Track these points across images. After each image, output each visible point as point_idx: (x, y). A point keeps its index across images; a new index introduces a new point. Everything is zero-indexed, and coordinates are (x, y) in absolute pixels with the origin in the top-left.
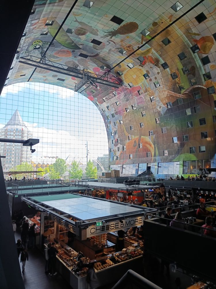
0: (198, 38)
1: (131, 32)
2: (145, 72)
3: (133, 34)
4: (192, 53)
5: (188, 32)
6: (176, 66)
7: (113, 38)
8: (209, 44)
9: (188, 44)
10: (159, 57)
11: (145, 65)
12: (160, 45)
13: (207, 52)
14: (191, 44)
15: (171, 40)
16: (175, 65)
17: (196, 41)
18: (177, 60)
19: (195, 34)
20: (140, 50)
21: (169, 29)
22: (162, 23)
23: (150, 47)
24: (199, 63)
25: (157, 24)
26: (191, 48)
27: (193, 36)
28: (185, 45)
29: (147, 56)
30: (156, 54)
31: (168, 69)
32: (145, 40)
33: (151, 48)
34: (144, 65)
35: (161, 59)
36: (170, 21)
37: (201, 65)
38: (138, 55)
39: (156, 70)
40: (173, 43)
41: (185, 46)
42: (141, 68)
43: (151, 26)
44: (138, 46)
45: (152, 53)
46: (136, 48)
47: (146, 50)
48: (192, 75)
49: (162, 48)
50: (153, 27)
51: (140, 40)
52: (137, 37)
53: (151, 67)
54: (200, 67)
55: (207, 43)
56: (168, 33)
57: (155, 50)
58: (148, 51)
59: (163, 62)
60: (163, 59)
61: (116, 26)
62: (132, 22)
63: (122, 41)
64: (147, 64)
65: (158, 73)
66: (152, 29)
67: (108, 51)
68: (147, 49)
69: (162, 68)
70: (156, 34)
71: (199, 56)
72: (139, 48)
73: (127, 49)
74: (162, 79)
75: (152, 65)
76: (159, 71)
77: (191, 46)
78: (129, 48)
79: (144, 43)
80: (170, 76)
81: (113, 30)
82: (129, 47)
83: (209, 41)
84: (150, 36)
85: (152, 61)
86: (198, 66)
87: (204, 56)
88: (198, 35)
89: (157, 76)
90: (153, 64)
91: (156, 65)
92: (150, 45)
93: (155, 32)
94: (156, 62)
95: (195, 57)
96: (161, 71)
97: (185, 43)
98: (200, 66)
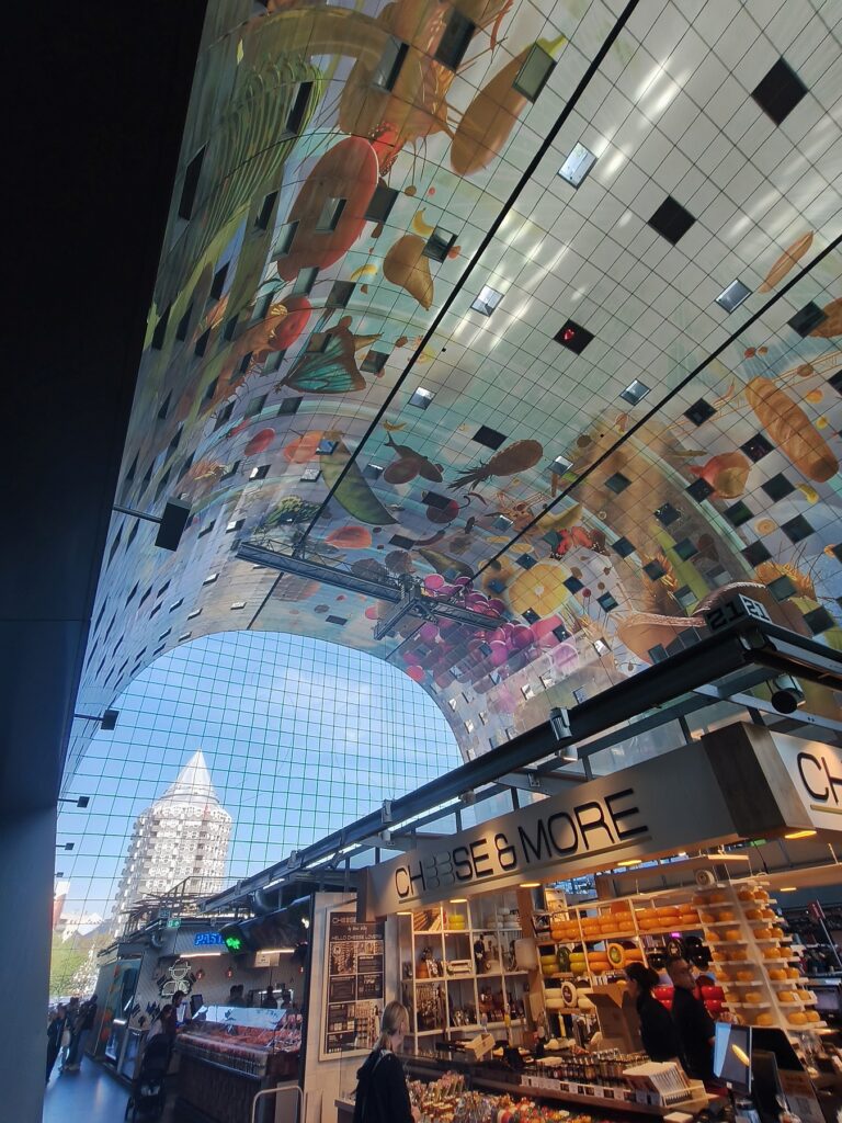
0: (701, 462)
1: (525, 468)
2: (570, 575)
3: (530, 473)
4: (695, 503)
5: (672, 451)
6: (656, 542)
7: (480, 486)
8: (736, 471)
9: (677, 480)
10: (603, 526)
11: (568, 554)
12: (602, 495)
13: (736, 492)
14: (687, 479)
15: (631, 477)
16: (651, 542)
17: (697, 470)
18: (655, 527)
19: (692, 453)
20: (549, 513)
21: (621, 449)
22: (602, 436)
23: (577, 503)
24: (720, 524)
25: (590, 441)
26: (689, 490)
27: (687, 458)
28: (670, 485)
29: (569, 528)
30: (594, 518)
31: (633, 555)
32: (561, 486)
33: (579, 505)
34: (563, 554)
35: (609, 532)
36: (622, 429)
37: (729, 528)
38: (546, 527)
39: (599, 563)
40: (636, 484)
41: (669, 487)
42: (555, 563)
43: (575, 447)
44: (543, 502)
45: (583, 518)
46: (537, 508)
47: (565, 512)
48: (707, 559)
49: (610, 500)
50: (579, 450)
51: (549, 486)
52: (540, 481)
53: (584, 558)
54: (727, 535)
55: (730, 469)
56: (620, 461)
57: (590, 508)
58: (572, 514)
59: (617, 538)
60: (615, 532)
61: (485, 454)
62: (528, 441)
63: (502, 492)
64: (572, 549)
65: (607, 571)
66: (576, 454)
67: (465, 523)
68: (569, 509)
69: (615, 555)
70: (589, 466)
71: (715, 507)
72: (547, 509)
73: (516, 516)
74: (621, 585)
75: (585, 551)
76: (609, 565)
77: (689, 485)
78: (520, 513)
79: (559, 493)
80: (642, 574)
81: (480, 466)
82: (520, 508)
83: (734, 464)
84: (574, 474)
85: (586, 540)
86: (719, 531)
87: (731, 502)
88: (701, 453)
89: (604, 579)
90: (589, 548)
91: (597, 550)
92: (577, 498)
93: (587, 462)
94: (597, 542)
95: (705, 509)
96: (614, 565)
97: (669, 479)
98: (724, 530)
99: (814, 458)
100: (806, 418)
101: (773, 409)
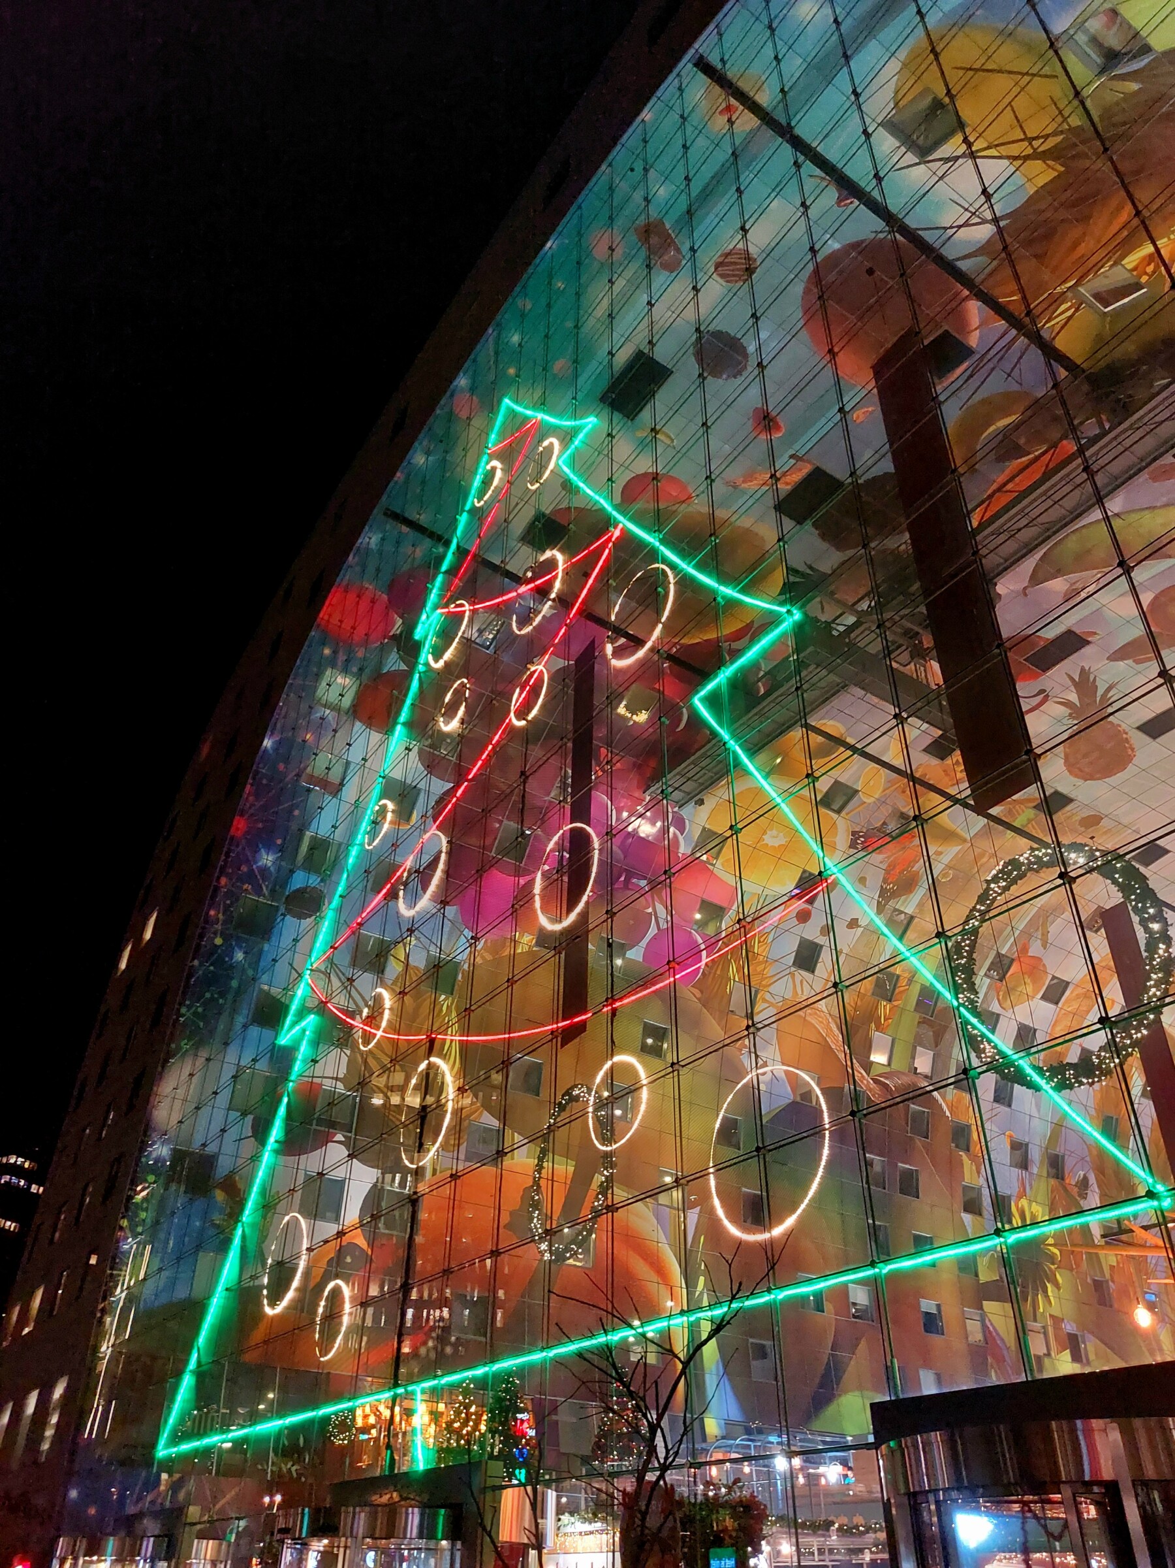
0: (1035, 949)
17: (1025, 949)
19: (1045, 934)
33: (965, 841)
48: (931, 1033)
68: (959, 831)
90: (885, 881)
91: (883, 892)
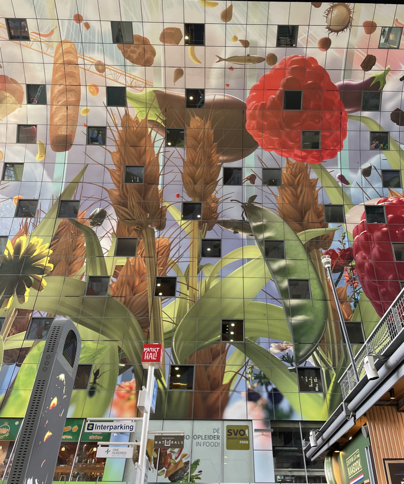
99: (63, 132)
100: (79, 100)
101: (65, 76)
